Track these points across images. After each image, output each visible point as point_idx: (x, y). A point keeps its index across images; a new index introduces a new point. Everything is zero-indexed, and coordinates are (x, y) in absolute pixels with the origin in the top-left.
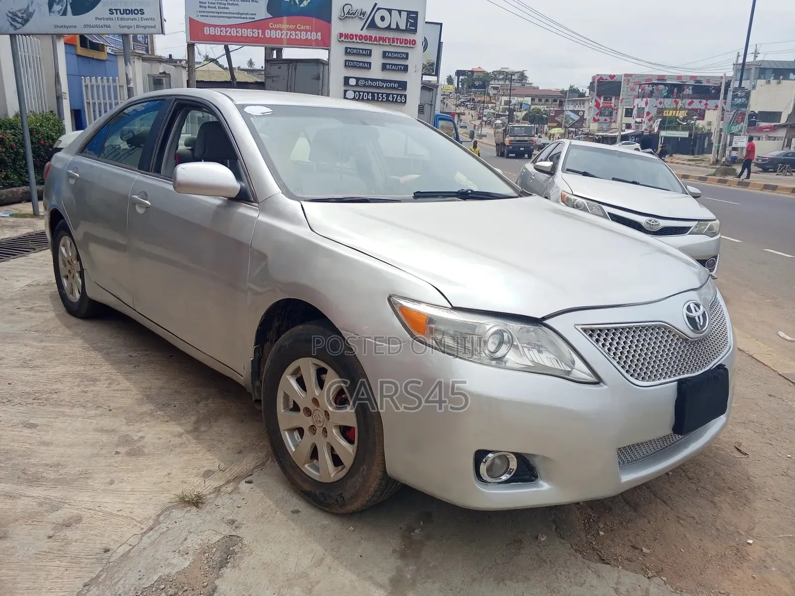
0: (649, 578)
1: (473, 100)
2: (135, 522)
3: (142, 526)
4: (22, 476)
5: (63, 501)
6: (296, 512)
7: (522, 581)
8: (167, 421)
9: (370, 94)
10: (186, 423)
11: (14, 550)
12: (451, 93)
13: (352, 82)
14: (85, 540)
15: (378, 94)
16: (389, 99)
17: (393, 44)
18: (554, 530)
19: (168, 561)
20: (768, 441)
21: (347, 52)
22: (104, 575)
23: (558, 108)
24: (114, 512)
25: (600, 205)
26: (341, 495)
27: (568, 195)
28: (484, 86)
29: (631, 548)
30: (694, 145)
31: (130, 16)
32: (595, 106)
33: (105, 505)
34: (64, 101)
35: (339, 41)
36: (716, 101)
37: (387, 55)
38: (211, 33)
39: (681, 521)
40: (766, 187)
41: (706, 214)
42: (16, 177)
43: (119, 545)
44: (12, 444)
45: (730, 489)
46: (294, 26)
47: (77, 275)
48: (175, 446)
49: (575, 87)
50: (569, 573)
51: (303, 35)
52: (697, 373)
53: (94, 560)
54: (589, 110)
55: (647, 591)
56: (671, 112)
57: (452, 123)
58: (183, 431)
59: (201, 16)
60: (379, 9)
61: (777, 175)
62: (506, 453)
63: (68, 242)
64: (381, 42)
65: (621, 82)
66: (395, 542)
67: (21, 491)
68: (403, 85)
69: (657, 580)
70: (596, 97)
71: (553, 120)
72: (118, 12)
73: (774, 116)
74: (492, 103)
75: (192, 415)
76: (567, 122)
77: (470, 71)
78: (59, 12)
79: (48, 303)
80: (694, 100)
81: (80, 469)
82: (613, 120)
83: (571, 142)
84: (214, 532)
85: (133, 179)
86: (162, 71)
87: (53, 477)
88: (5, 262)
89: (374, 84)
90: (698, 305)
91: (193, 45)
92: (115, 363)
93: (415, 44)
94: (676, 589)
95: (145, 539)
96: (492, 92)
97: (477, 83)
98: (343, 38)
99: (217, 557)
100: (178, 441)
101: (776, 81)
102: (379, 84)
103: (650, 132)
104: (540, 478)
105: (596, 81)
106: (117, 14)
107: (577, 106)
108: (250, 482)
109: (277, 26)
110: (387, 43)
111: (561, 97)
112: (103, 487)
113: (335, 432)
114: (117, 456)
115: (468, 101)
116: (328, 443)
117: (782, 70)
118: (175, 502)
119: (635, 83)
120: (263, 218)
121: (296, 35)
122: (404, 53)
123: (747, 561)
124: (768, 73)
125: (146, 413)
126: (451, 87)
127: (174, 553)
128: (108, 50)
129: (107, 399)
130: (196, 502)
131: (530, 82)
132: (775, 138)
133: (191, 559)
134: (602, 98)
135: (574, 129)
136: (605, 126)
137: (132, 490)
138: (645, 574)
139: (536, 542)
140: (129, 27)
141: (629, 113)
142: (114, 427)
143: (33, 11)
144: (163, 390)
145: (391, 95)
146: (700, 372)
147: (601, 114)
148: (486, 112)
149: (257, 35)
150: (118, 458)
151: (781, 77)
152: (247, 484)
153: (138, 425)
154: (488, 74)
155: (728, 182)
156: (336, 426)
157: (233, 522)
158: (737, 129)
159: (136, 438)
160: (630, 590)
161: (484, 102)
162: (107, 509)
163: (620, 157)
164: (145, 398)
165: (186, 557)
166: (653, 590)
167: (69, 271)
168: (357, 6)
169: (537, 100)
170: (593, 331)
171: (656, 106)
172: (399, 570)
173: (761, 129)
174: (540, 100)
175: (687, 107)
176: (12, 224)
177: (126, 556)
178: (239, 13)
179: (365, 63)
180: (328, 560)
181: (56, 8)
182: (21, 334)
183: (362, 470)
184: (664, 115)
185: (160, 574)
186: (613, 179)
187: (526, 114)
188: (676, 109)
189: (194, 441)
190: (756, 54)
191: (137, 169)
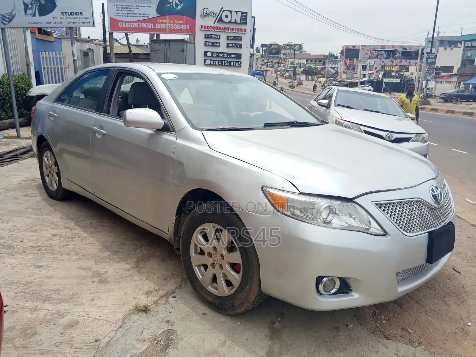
0: (414, 347)
1: (272, 61)
2: (111, 323)
3: (115, 325)
4: (39, 297)
5: (66, 312)
6: (205, 314)
7: (342, 351)
8: (120, 262)
9: (220, 62)
10: (131, 263)
11: (42, 342)
12: (258, 58)
13: (209, 54)
14: (83, 335)
15: (225, 61)
16: (231, 64)
17: (233, 32)
18: (356, 321)
19: (134, 346)
20: (471, 264)
21: (206, 36)
22: (98, 355)
23: (323, 66)
24: (97, 318)
25: (358, 125)
26: (232, 304)
27: (339, 120)
28: (278, 53)
29: (402, 330)
30: (404, 87)
31: (74, 16)
32: (344, 64)
33: (92, 313)
34: (31, 67)
35: (201, 30)
36: (416, 61)
37: (229, 38)
38: (123, 26)
39: (428, 313)
40: (448, 111)
41: (420, 130)
42: (4, 114)
43: (103, 337)
44: (30, 278)
45: (453, 293)
46: (173, 21)
47: (55, 174)
48: (126, 277)
49: (332, 53)
50: (368, 346)
51: (179, 27)
52: (438, 228)
53: (90, 347)
54: (341, 66)
55: (415, 355)
56: (389, 67)
57: (263, 77)
58: (130, 267)
59: (117, 16)
60: (224, 11)
61: (453, 104)
62: (333, 278)
63: (49, 155)
64: (226, 31)
65: (359, 50)
66: (265, 331)
67: (40, 307)
68: (239, 56)
69: (419, 348)
70: (344, 59)
71: (319, 73)
72: (67, 14)
73: (449, 69)
74: (283, 63)
75: (134, 257)
76: (328, 74)
77: (269, 44)
78: (31, 14)
79: (36, 192)
80: (402, 60)
81: (73, 292)
82: (355, 73)
83: (338, 88)
84: (158, 328)
85: (93, 117)
86: (88, 48)
87: (57, 297)
88: (5, 167)
89: (222, 55)
90: (437, 188)
91: (112, 33)
92: (83, 227)
93: (246, 31)
94: (431, 354)
95: (118, 332)
96: (283, 57)
97: (274, 52)
98: (203, 29)
99: (163, 342)
100: (127, 273)
101: (450, 48)
102: (225, 56)
103: (377, 79)
104: (353, 291)
105: (345, 49)
106: (66, 15)
107: (333, 64)
108: (174, 297)
109: (163, 21)
110: (229, 31)
111: (325, 59)
112: (88, 303)
113: (227, 266)
114: (93, 283)
115: (269, 62)
116: (223, 273)
117: (453, 42)
118: (132, 311)
119: (368, 50)
120: (179, 141)
121: (174, 26)
122: (240, 37)
123: (469, 335)
124: (445, 43)
125: (106, 257)
126: (259, 54)
127: (136, 341)
128: (55, 35)
129: (81, 249)
130: (145, 310)
131: (305, 50)
132: (451, 82)
133: (147, 344)
134: (348, 60)
135: (332, 78)
136: (350, 76)
137: (106, 304)
138: (412, 345)
139: (347, 328)
140: (73, 23)
141: (364, 68)
142: (88, 266)
143: (15, 14)
144: (114, 243)
145: (232, 62)
146: (440, 226)
147: (348, 69)
148: (280, 68)
149: (151, 27)
150: (94, 285)
151: (453, 46)
152: (172, 298)
153: (102, 265)
154: (280, 46)
155: (426, 109)
156: (228, 263)
157: (168, 321)
158: (430, 77)
159: (103, 273)
160: (405, 355)
161: (278, 63)
162: (93, 316)
163: (368, 97)
164: (104, 248)
165: (144, 343)
166: (418, 354)
167: (50, 172)
168: (211, 9)
169: (309, 61)
170: (381, 205)
171: (380, 64)
172: (270, 347)
173: (442, 77)
174: (311, 61)
175: (399, 64)
176: (5, 143)
177: (108, 343)
178: (139, 14)
179: (216, 43)
180: (228, 342)
181: (29, 12)
182: (23, 211)
183: (245, 289)
184: (386, 69)
185: (130, 354)
186: (365, 110)
187: (304, 70)
188: (392, 66)
189: (138, 273)
190: (439, 32)
191: (95, 111)
